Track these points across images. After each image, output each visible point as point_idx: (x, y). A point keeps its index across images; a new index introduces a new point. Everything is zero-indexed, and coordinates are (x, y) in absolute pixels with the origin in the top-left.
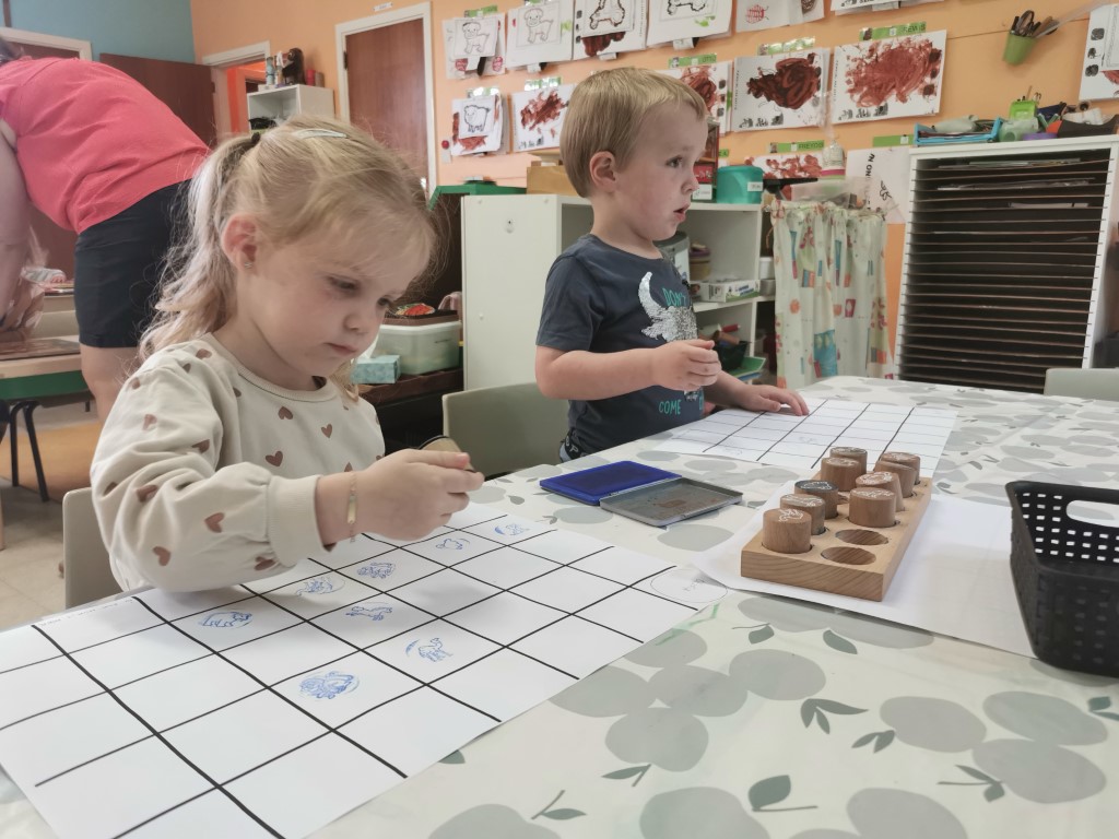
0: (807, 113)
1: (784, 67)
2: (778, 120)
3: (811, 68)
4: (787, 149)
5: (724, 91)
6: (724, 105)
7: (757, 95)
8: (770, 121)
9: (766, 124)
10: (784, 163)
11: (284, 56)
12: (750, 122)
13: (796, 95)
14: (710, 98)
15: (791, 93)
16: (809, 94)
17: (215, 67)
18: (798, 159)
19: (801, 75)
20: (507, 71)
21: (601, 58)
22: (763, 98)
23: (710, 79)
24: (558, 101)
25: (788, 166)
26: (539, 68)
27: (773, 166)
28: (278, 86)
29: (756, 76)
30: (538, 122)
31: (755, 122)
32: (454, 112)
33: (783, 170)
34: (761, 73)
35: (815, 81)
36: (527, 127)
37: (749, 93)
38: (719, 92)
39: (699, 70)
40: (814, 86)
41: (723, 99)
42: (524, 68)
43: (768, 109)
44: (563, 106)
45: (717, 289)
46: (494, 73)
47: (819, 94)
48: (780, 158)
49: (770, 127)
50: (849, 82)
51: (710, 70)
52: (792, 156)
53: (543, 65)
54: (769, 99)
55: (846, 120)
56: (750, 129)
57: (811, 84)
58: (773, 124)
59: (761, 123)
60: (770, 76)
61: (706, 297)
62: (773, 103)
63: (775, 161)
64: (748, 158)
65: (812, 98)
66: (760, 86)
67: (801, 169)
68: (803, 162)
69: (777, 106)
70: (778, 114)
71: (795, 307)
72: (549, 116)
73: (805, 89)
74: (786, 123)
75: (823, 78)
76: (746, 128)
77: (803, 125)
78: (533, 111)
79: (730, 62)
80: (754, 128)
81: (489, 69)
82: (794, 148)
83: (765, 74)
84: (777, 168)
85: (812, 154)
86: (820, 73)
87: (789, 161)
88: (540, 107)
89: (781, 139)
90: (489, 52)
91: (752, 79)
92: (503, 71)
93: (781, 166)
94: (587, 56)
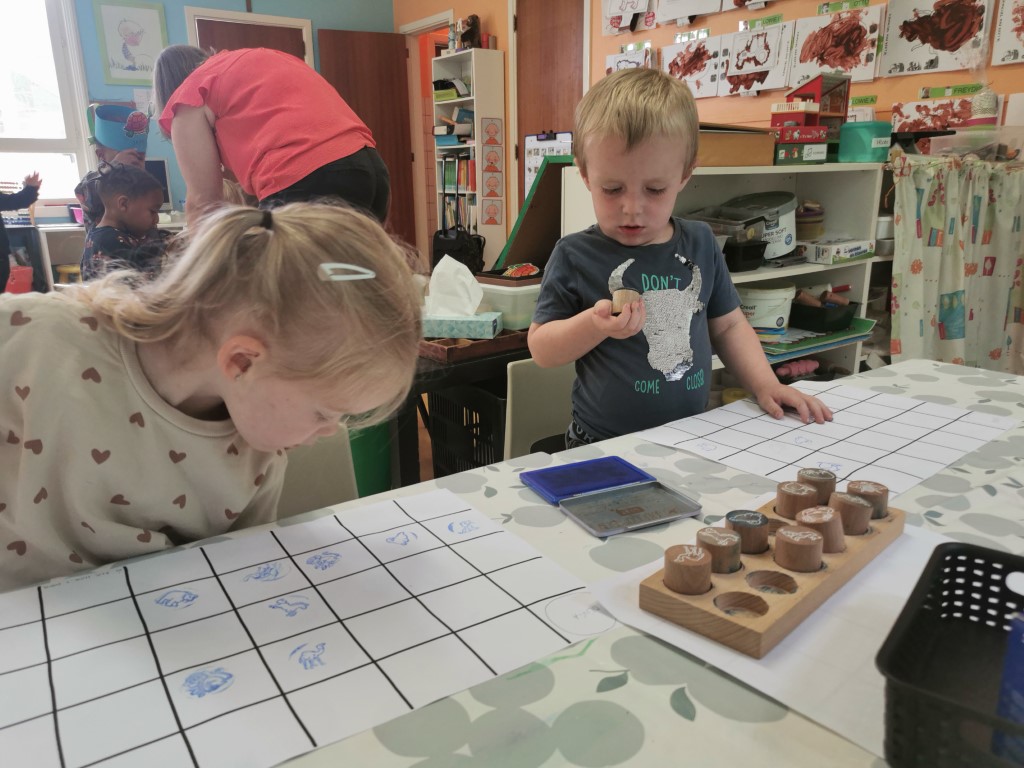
0: (966, 56)
1: (943, 6)
2: (932, 63)
3: (974, 7)
4: (941, 93)
5: (875, 35)
6: (874, 51)
7: (910, 39)
8: (923, 65)
9: (919, 68)
10: (936, 109)
11: (463, 22)
12: (901, 67)
13: (955, 35)
14: (860, 43)
15: (949, 35)
16: (970, 34)
17: (410, 35)
18: (951, 104)
19: (962, 15)
20: (658, 26)
21: (750, 8)
22: (917, 41)
23: (861, 23)
24: (705, 53)
25: (940, 112)
26: (688, 22)
27: (924, 112)
28: (457, 51)
29: (911, 18)
30: (684, 74)
31: (907, 66)
32: (608, 67)
33: (934, 116)
34: (916, 15)
35: (976, 21)
37: (901, 36)
38: (870, 36)
39: (849, 15)
40: (976, 26)
41: (873, 43)
42: (674, 22)
43: (923, 52)
44: (709, 58)
45: (824, 251)
46: (646, 28)
47: (981, 35)
48: (931, 104)
49: (923, 71)
50: (1016, 20)
51: (862, 15)
52: (945, 101)
53: (692, 19)
54: (924, 42)
55: (1010, 61)
56: (902, 74)
57: (973, 23)
58: (927, 68)
59: (913, 67)
60: (927, 17)
61: (812, 259)
62: (928, 45)
63: (926, 107)
64: (896, 104)
65: (973, 39)
66: (914, 29)
67: (955, 115)
68: (957, 107)
69: (932, 48)
70: (933, 57)
71: (916, 267)
72: (695, 68)
73: (965, 29)
74: (942, 66)
75: (986, 17)
76: (896, 73)
77: (960, 68)
78: (680, 64)
79: (884, 5)
80: (905, 72)
81: (641, 25)
82: (949, 92)
83: (921, 15)
84: (927, 115)
85: (968, 99)
86: (983, 12)
87: (941, 106)
88: (687, 60)
89: (933, 83)
90: (642, 8)
91: (905, 22)
92: (654, 26)
93: (932, 113)
94: (735, 7)
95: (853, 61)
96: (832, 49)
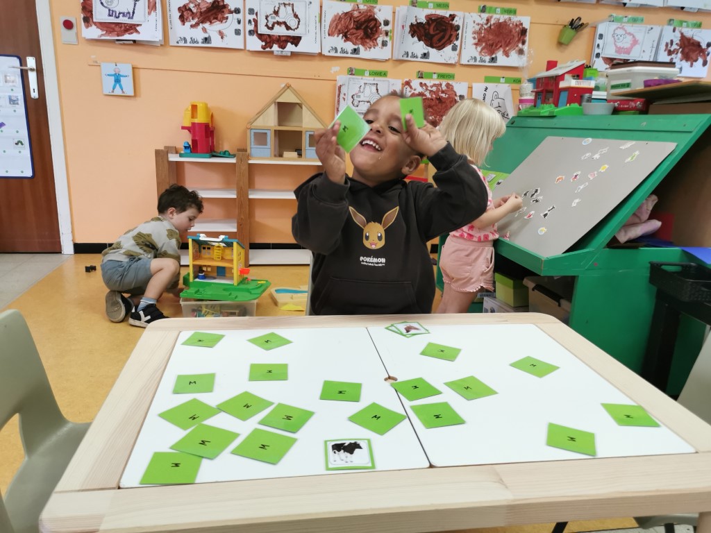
0: (447, 54)
1: (431, 19)
3: (452, 25)
4: (430, 76)
5: (388, 28)
6: (388, 39)
7: (413, 36)
8: (420, 55)
9: (417, 57)
10: (432, 87)
12: (407, 54)
15: (435, 39)
16: (449, 41)
18: (441, 85)
19: (444, 28)
22: (416, 39)
25: (434, 89)
27: (424, 87)
29: (414, 22)
30: (202, 22)
31: (410, 54)
33: (431, 91)
35: (454, 34)
36: (188, 24)
37: (410, 33)
38: (383, 28)
40: (453, 38)
41: (387, 34)
43: (419, 47)
47: (457, 43)
49: (419, 59)
50: (474, 38)
51: (376, 10)
54: (419, 40)
55: (472, 63)
57: (451, 35)
58: (422, 58)
59: (414, 56)
60: (421, 23)
62: (422, 43)
63: (425, 84)
64: (407, 80)
65: (452, 45)
67: (443, 92)
68: (444, 88)
69: (425, 45)
70: (426, 52)
73: (447, 37)
74: (431, 59)
75: (461, 32)
76: (404, 58)
77: (445, 62)
79: (392, 7)
80: (409, 59)
82: (435, 76)
83: (418, 21)
85: (450, 82)
86: (459, 29)
87: (435, 85)
89: (426, 69)
91: (412, 24)
93: (429, 88)
95: (371, 43)
96: (354, 31)
